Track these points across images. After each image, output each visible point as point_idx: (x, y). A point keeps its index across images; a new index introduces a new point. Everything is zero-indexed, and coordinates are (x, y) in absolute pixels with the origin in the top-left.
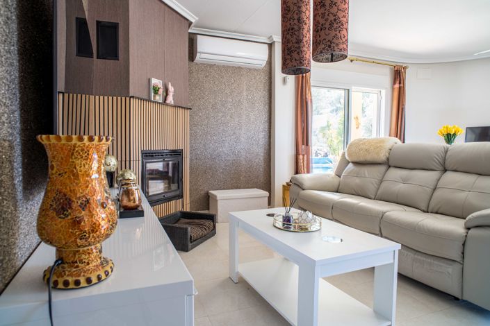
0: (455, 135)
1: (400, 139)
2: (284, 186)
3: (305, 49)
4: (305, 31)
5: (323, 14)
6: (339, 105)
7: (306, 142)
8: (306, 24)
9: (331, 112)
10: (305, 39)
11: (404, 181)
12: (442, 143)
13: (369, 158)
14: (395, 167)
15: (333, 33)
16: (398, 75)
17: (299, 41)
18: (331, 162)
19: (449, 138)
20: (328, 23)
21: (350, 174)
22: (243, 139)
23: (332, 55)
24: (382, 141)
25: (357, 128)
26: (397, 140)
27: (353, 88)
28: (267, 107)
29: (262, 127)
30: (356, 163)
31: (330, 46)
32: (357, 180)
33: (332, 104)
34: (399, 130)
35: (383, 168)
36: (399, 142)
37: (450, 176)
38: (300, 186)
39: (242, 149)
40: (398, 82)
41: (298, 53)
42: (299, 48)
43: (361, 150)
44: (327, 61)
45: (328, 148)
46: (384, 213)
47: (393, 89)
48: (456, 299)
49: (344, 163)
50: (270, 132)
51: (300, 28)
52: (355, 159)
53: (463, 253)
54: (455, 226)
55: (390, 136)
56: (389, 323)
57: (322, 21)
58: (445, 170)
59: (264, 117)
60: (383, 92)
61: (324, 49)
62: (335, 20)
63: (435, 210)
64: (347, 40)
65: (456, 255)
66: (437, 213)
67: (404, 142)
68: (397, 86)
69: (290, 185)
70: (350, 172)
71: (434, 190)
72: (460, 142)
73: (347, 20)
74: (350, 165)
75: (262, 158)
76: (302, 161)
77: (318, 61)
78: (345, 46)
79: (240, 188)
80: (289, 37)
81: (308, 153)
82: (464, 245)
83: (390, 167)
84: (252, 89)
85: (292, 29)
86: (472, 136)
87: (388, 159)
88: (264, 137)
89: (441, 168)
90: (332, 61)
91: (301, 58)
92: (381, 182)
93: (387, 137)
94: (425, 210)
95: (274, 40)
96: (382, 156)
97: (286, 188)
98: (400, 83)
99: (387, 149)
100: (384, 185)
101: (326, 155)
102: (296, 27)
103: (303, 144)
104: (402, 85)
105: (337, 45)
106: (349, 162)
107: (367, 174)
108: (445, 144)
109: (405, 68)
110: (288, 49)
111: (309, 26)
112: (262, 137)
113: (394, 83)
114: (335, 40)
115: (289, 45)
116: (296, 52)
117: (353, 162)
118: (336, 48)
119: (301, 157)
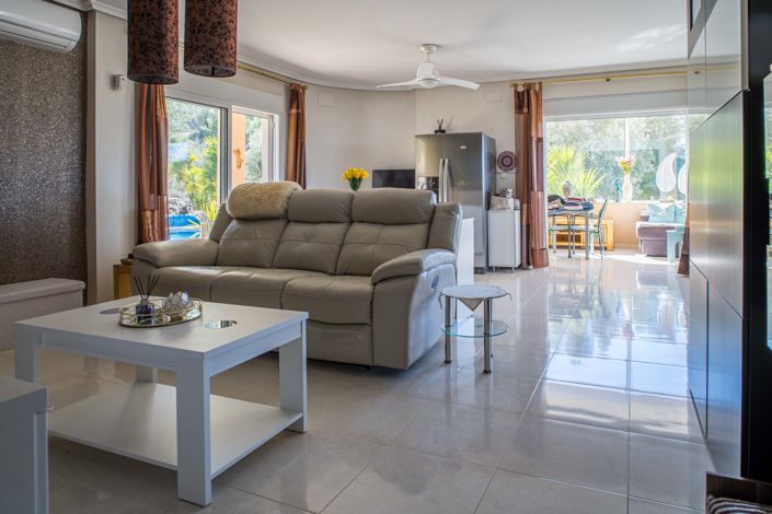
0: (360, 179)
1: (300, 183)
2: (116, 267)
3: (169, 49)
4: (170, 24)
5: (202, 13)
6: (204, 128)
7: (158, 187)
8: (171, 13)
9: (190, 138)
10: (169, 35)
11: (308, 238)
12: (347, 189)
13: (261, 211)
14: (296, 221)
15: (216, 40)
16: (295, 96)
17: (160, 36)
18: (198, 222)
19: (355, 182)
20: (209, 25)
21: (233, 236)
22: (20, 185)
23: (213, 69)
24: (278, 187)
25: (239, 167)
26: (296, 185)
27: (234, 108)
28: (77, 124)
29: (65, 160)
30: (243, 220)
31: (212, 57)
32: (245, 244)
33: (192, 124)
34: (297, 171)
35: (280, 225)
36: (300, 188)
37: (358, 228)
38: (151, 261)
39: (17, 204)
40: (295, 106)
41: (158, 54)
42: (160, 46)
43: (250, 199)
44: (205, 73)
45: (188, 200)
46: (285, 283)
47: (289, 115)
48: (368, 368)
49: (223, 219)
50: (83, 171)
51: (161, 17)
52: (242, 214)
53: (371, 313)
54: (362, 285)
55: (286, 179)
56: (300, 416)
57: (200, 20)
58: (352, 222)
59: (70, 143)
60: (277, 117)
61: (203, 58)
62: (219, 23)
63: (343, 271)
64: (235, 52)
65: (363, 317)
66: (345, 274)
67: (304, 188)
68: (294, 111)
69: (130, 264)
70: (234, 233)
71: (342, 246)
72: (366, 187)
73: (236, 26)
74: (234, 223)
75: (65, 220)
76: (150, 221)
77: (192, 72)
78: (232, 60)
79: (12, 282)
80: (142, 25)
81: (161, 208)
82: (372, 303)
83: (289, 221)
84: (42, 88)
85: (149, 15)
86: (380, 181)
87: (286, 211)
88: (71, 180)
89: (347, 219)
90: (213, 75)
91: (162, 62)
92: (279, 242)
93: (283, 181)
94: (332, 271)
95: (94, 7)
96: (279, 207)
97: (121, 270)
98: (298, 108)
99: (285, 199)
100: (283, 247)
101: (184, 210)
102: (154, 13)
103: (151, 192)
104: (300, 111)
105: (222, 57)
106: (232, 219)
107: (259, 235)
108: (351, 191)
109: (304, 88)
110: (141, 45)
111: (176, 17)
112: (65, 180)
113: (291, 107)
114: (218, 50)
115: (143, 39)
116: (154, 52)
117: (237, 219)
118: (220, 61)
119: (148, 214)
